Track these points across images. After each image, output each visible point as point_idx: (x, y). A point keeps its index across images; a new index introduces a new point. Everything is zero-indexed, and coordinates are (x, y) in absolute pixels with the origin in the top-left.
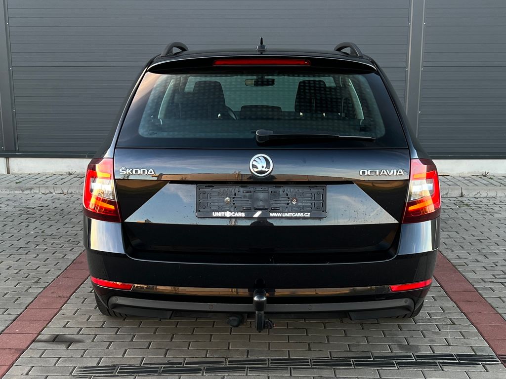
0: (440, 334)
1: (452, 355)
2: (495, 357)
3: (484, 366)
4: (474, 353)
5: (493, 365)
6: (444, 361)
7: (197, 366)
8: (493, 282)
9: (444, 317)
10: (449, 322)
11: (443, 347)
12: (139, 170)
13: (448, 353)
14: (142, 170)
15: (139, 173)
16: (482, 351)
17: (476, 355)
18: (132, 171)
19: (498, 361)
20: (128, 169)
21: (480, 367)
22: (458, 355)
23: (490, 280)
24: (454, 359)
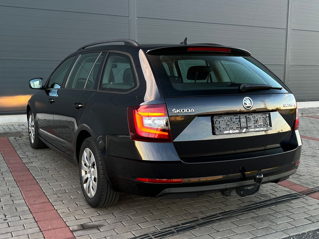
7: (189, 224)
12: (185, 110)
14: (186, 109)
15: (185, 111)
18: (180, 111)
20: (177, 110)
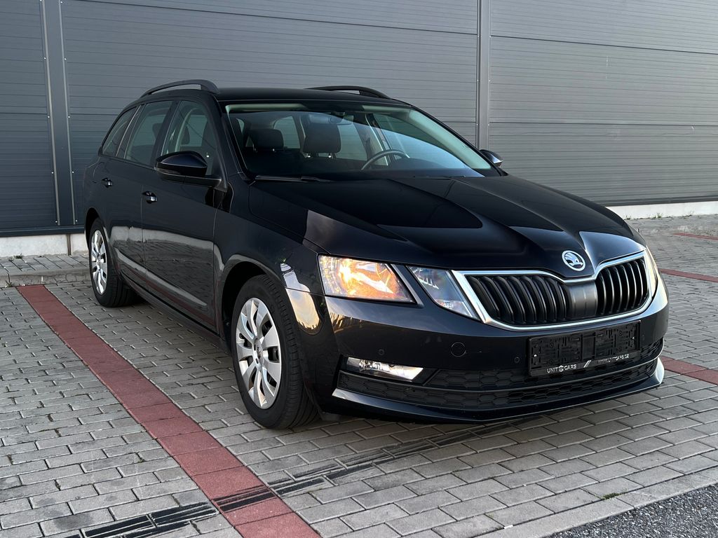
0: (124, 483)
1: (144, 518)
2: (209, 505)
3: (195, 526)
4: (177, 506)
5: (209, 521)
6: (133, 531)
8: (193, 384)
9: (129, 451)
10: (136, 459)
11: (130, 505)
13: (138, 515)
16: (189, 499)
17: (181, 508)
19: (214, 511)
21: (189, 529)
22: (154, 515)
23: (188, 382)
24: (149, 524)
